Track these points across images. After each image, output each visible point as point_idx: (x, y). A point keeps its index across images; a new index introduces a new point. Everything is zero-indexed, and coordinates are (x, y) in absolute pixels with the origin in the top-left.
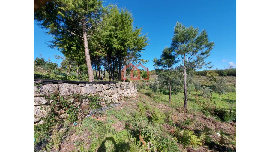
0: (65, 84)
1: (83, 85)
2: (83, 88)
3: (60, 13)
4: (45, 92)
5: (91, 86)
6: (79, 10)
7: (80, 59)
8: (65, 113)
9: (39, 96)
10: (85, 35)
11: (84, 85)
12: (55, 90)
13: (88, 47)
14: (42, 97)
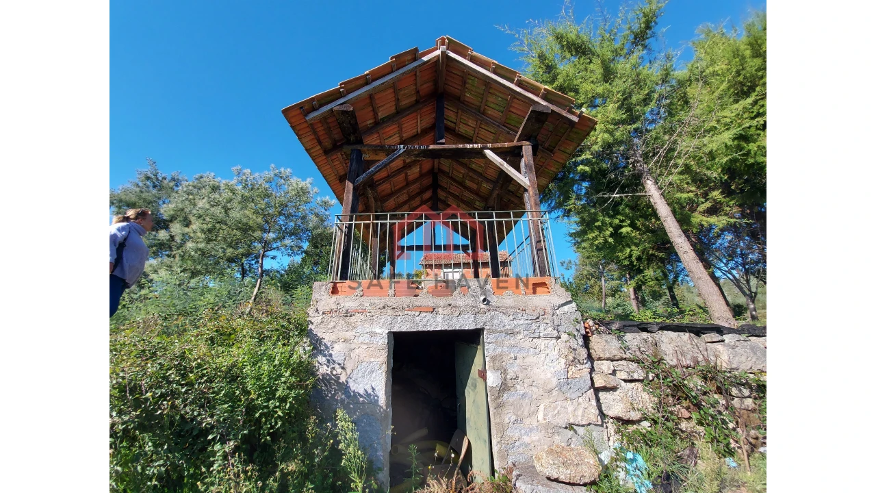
0: (665, 332)
1: (715, 336)
2: (719, 346)
3: (582, 169)
4: (635, 351)
5: (745, 343)
6: (618, 134)
7: (630, 256)
8: (690, 418)
9: (625, 359)
10: (650, 185)
11: (720, 338)
12: (651, 348)
13: (670, 214)
14: (632, 361)
